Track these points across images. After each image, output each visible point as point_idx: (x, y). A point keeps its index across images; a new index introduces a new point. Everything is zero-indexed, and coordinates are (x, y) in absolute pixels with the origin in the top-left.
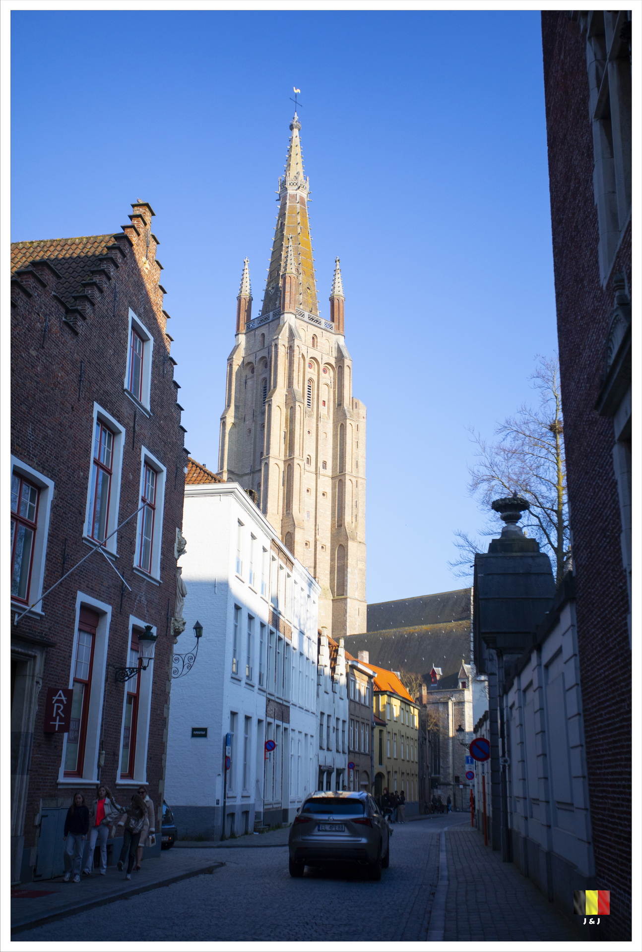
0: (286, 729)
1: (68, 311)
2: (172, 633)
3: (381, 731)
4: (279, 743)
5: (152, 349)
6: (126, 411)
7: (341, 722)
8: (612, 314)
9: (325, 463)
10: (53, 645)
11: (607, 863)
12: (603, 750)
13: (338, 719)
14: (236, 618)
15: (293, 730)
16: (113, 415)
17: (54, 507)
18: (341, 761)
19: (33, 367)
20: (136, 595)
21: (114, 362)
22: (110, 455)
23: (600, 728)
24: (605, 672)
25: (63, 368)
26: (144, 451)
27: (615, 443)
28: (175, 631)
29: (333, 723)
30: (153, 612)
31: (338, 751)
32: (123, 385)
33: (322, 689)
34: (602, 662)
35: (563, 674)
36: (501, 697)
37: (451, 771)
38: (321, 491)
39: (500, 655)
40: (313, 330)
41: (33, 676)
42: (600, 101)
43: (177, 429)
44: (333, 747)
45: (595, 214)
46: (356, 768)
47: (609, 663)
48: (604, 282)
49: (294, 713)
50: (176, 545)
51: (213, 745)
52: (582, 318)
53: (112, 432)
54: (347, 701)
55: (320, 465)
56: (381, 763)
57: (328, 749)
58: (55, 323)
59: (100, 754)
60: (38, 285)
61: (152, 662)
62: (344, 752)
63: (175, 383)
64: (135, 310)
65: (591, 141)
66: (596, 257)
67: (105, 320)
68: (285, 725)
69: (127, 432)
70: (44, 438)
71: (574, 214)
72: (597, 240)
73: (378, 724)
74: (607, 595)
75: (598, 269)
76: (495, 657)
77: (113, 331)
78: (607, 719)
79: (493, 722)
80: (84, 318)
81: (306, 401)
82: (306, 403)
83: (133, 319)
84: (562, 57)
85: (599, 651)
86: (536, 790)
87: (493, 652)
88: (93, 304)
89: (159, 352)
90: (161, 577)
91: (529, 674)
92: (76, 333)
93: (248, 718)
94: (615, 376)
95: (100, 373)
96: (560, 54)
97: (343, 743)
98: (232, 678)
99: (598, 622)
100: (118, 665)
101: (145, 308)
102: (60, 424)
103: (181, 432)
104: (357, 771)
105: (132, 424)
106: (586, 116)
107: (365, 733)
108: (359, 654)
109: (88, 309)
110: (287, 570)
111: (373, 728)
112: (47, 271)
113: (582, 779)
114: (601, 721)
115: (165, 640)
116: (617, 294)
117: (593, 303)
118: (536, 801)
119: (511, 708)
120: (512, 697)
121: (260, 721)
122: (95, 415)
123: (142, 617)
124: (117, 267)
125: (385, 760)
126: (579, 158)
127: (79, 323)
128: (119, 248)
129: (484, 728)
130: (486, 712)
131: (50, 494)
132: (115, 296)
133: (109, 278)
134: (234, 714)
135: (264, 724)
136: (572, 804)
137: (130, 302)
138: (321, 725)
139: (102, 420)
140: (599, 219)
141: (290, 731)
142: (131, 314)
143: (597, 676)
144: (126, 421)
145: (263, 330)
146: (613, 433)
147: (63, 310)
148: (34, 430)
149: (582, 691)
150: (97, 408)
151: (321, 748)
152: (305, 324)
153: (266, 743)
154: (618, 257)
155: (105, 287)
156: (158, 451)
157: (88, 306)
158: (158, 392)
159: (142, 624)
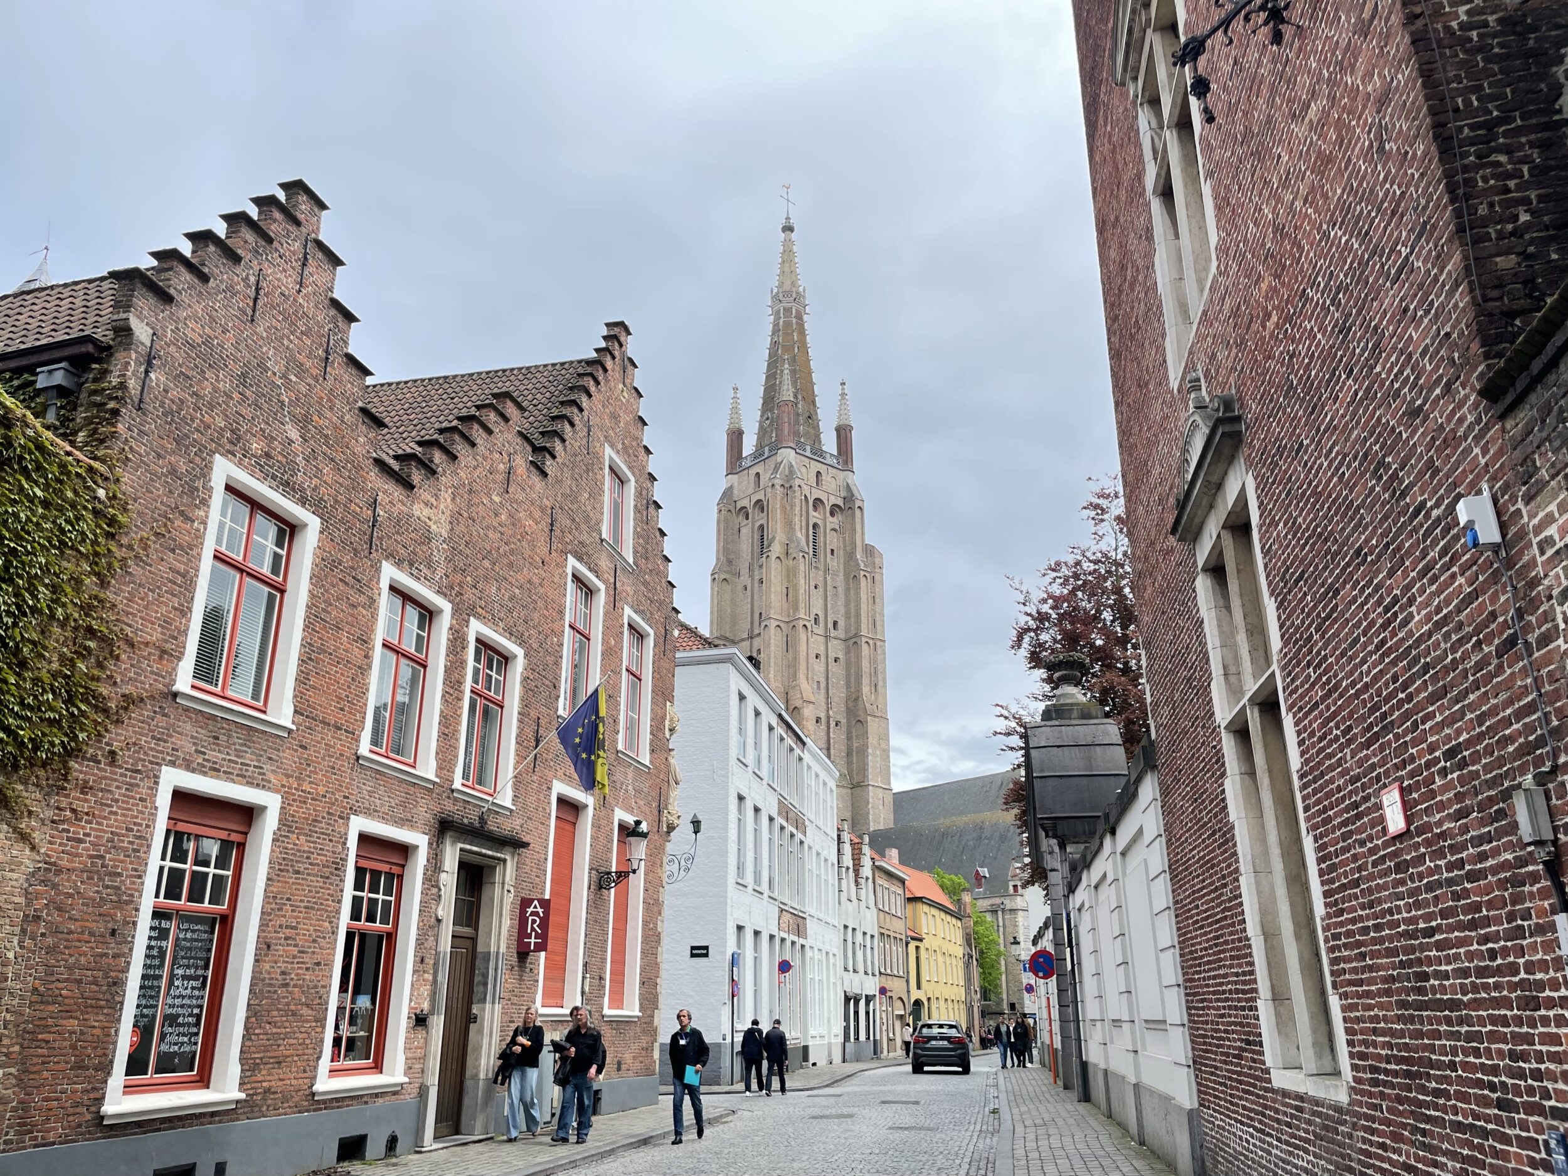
0: (803, 946)
1: (536, 450)
2: (665, 829)
3: (917, 948)
4: (796, 963)
5: (633, 491)
6: (605, 563)
7: (868, 937)
8: (1186, 420)
9: (835, 623)
10: (525, 845)
11: (1214, 1089)
12: (1201, 950)
13: (865, 934)
14: (740, 810)
15: (811, 947)
16: (590, 569)
17: (525, 679)
18: (871, 986)
19: (496, 515)
20: (622, 784)
21: (589, 508)
22: (588, 618)
23: (1197, 922)
24: (1199, 852)
25: (531, 515)
26: (628, 611)
27: (1198, 574)
28: (668, 827)
29: (859, 938)
30: (642, 803)
31: (866, 973)
32: (601, 535)
33: (844, 895)
34: (1195, 841)
35: (1145, 860)
36: (1066, 897)
37: (1005, 996)
38: (832, 655)
39: (1062, 846)
40: (816, 467)
41: (503, 883)
42: (1158, 175)
43: (664, 585)
44: (861, 969)
45: (1160, 306)
46: (889, 994)
47: (1204, 841)
48: (1174, 384)
49: (811, 926)
50: (667, 723)
51: (716, 965)
52: (1149, 429)
53: (589, 592)
54: (875, 911)
55: (830, 625)
56: (919, 987)
57: (855, 971)
58: (521, 464)
59: (584, 978)
60: (500, 420)
61: (643, 863)
62: (873, 975)
63: (660, 530)
64: (612, 446)
65: (1150, 221)
66: (1164, 356)
67: (579, 458)
68: (802, 941)
69: (607, 588)
70: (511, 599)
71: (1132, 308)
72: (1163, 336)
73: (913, 939)
74: (1198, 759)
75: (1166, 369)
76: (1056, 849)
77: (588, 471)
78: (1206, 911)
79: (1057, 929)
80: (554, 457)
81: (811, 550)
82: (811, 553)
83: (611, 458)
84: (1109, 128)
85: (1190, 828)
86: (1117, 1008)
87: (1054, 842)
88: (563, 441)
89: (641, 494)
90: (651, 762)
91: (1101, 866)
92: (544, 474)
93: (757, 933)
94: (1195, 492)
95: (574, 520)
96: (1106, 125)
97: (873, 963)
98: (738, 883)
99: (1188, 793)
100: (603, 869)
101: (623, 444)
102: (529, 582)
103: (670, 588)
104: (891, 997)
105: (612, 580)
106: (1142, 194)
107: (898, 950)
108: (887, 851)
109: (558, 446)
110: (797, 751)
111: (907, 944)
112: (509, 403)
113: (1176, 988)
114: (1198, 914)
115: (656, 837)
116: (1193, 395)
117: (1162, 410)
118: (1117, 1023)
119: (1079, 910)
120: (1081, 895)
121: (772, 937)
122: (569, 571)
123: (629, 810)
124: (590, 396)
125: (924, 984)
126: (1136, 242)
127: (548, 463)
128: (592, 375)
129: (1045, 938)
130: (1048, 918)
131: (519, 666)
132: (589, 431)
133: (581, 410)
134: (740, 928)
135: (777, 941)
136: (1165, 1022)
137: (606, 437)
138: (845, 940)
139: (576, 578)
140: (1165, 311)
141: (807, 949)
142: (608, 451)
143: (1189, 859)
144: (606, 575)
145: (759, 469)
146: (1195, 562)
147: (529, 449)
148: (499, 589)
149: (1171, 880)
150: (572, 561)
151: (846, 969)
152: (807, 460)
153: (780, 964)
154: (1190, 353)
155: (577, 420)
156: (643, 611)
157: (558, 442)
158: (641, 541)
159: (630, 819)
